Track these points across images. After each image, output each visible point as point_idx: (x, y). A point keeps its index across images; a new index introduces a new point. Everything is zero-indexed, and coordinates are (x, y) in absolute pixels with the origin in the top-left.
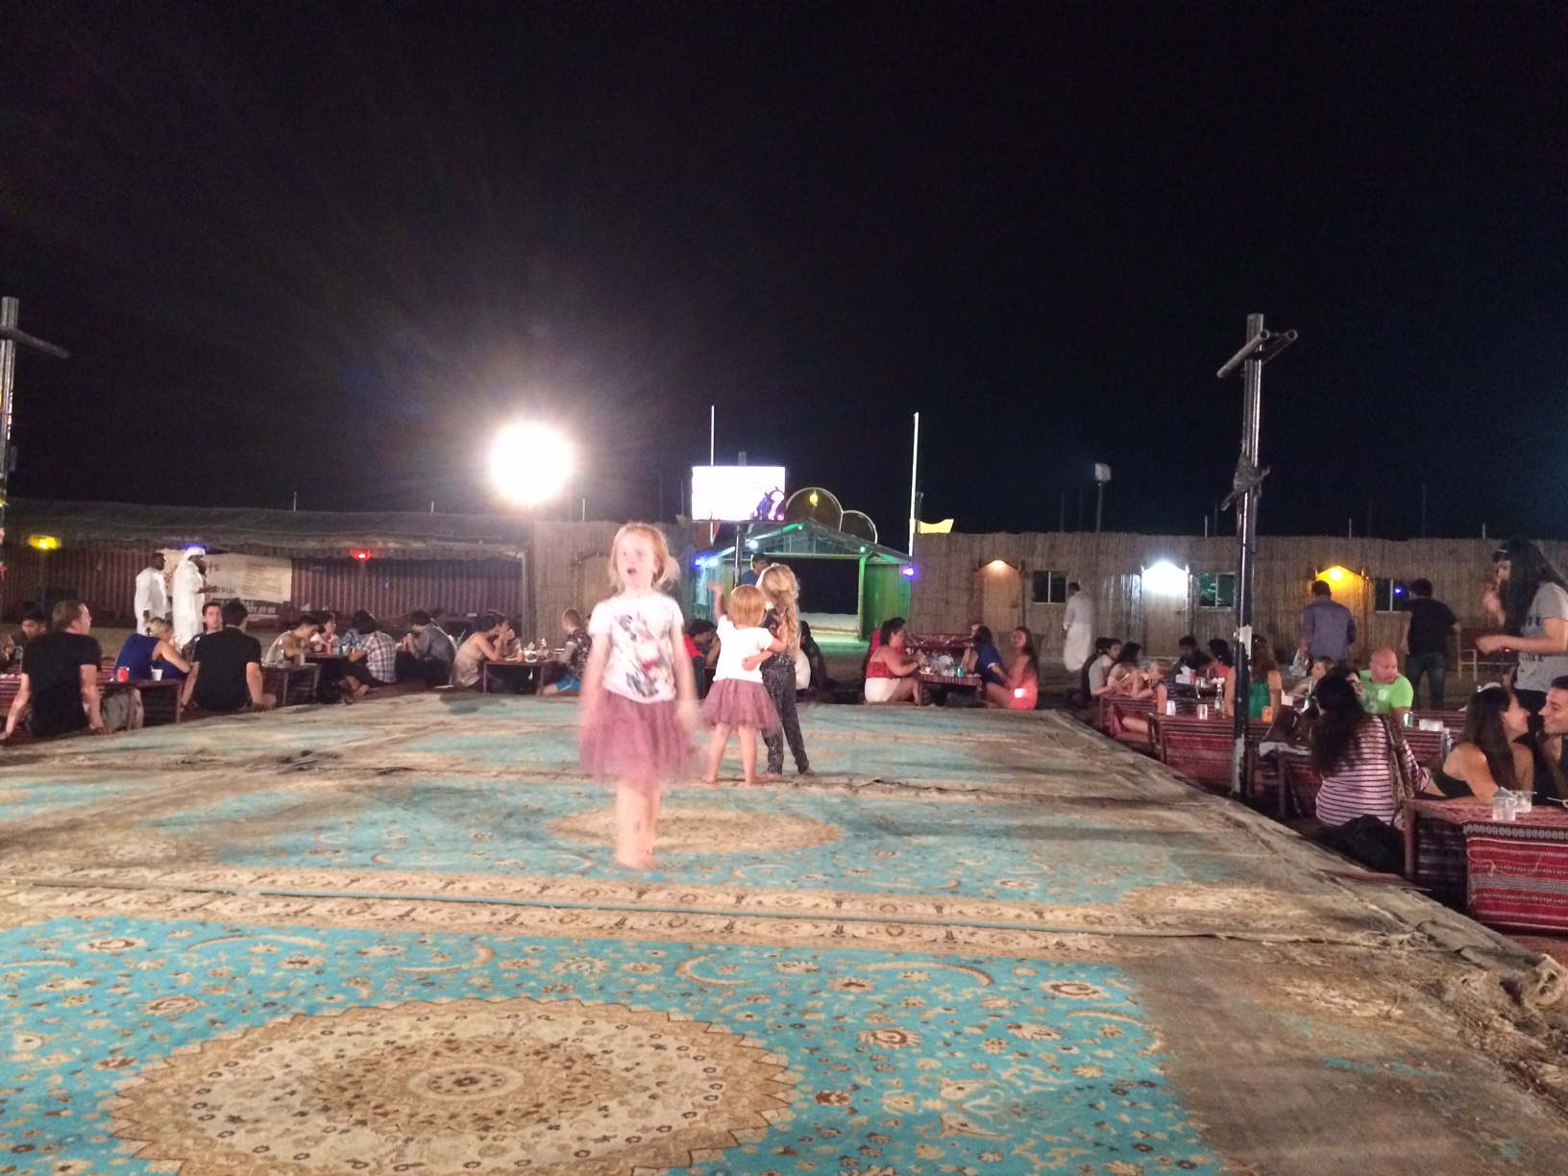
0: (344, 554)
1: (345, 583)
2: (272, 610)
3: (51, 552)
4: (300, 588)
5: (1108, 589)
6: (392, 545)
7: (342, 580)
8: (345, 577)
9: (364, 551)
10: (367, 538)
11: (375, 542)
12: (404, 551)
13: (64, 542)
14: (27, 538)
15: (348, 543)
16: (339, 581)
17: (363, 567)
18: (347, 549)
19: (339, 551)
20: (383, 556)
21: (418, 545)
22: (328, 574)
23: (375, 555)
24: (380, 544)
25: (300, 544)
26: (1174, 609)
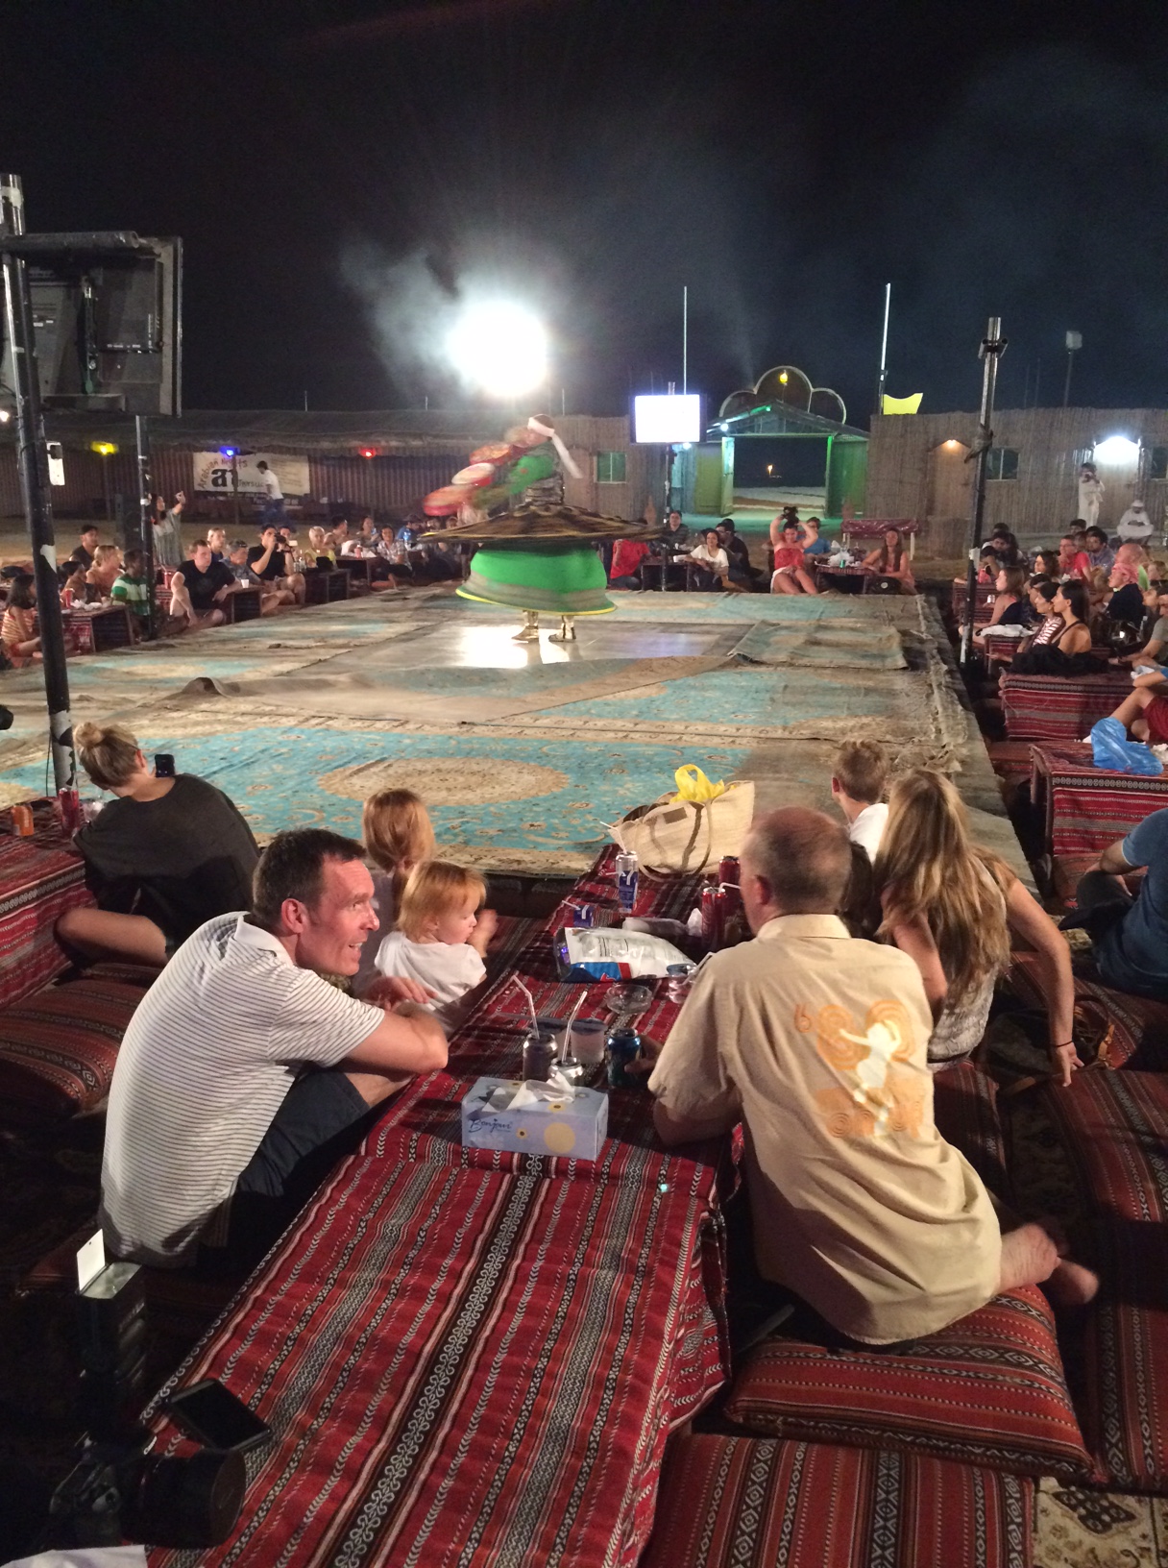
0: (354, 454)
1: (356, 476)
2: (295, 502)
3: (110, 456)
4: (317, 481)
5: (1059, 464)
6: (394, 443)
7: (352, 473)
8: (355, 470)
9: (371, 450)
10: (372, 438)
11: (379, 441)
12: (404, 449)
13: (120, 447)
14: (90, 444)
15: (355, 443)
16: (349, 474)
17: (370, 462)
18: (355, 448)
19: (350, 449)
20: (387, 453)
21: (416, 443)
22: (340, 468)
23: (381, 453)
24: (383, 443)
25: (315, 445)
26: (1124, 482)
